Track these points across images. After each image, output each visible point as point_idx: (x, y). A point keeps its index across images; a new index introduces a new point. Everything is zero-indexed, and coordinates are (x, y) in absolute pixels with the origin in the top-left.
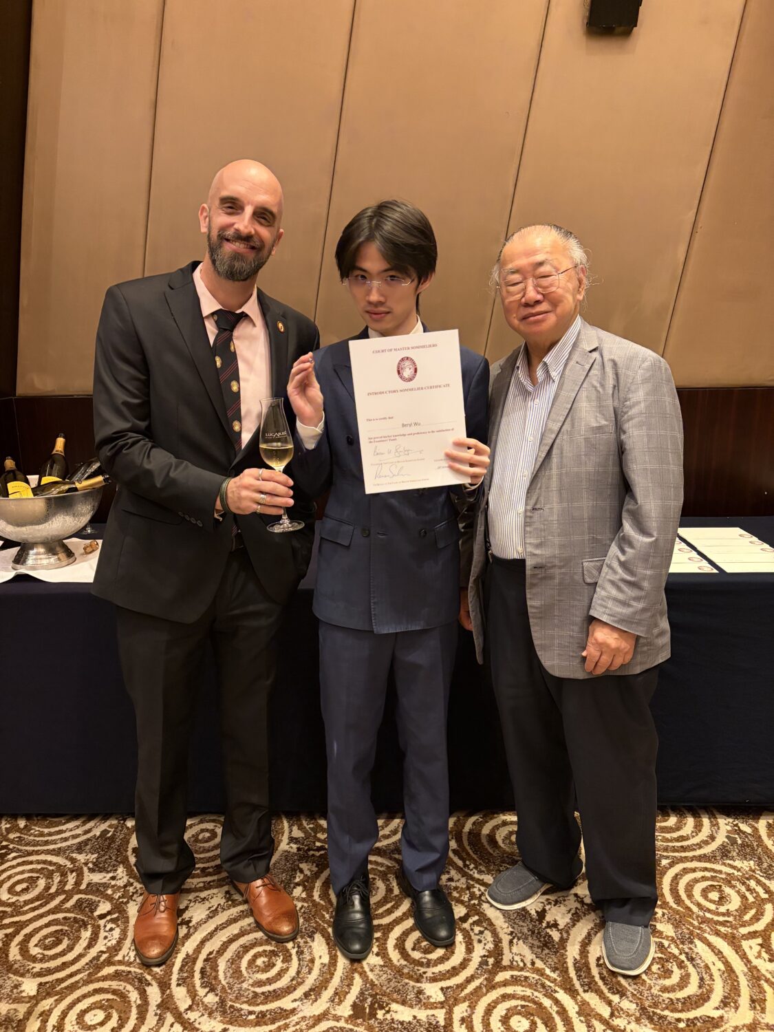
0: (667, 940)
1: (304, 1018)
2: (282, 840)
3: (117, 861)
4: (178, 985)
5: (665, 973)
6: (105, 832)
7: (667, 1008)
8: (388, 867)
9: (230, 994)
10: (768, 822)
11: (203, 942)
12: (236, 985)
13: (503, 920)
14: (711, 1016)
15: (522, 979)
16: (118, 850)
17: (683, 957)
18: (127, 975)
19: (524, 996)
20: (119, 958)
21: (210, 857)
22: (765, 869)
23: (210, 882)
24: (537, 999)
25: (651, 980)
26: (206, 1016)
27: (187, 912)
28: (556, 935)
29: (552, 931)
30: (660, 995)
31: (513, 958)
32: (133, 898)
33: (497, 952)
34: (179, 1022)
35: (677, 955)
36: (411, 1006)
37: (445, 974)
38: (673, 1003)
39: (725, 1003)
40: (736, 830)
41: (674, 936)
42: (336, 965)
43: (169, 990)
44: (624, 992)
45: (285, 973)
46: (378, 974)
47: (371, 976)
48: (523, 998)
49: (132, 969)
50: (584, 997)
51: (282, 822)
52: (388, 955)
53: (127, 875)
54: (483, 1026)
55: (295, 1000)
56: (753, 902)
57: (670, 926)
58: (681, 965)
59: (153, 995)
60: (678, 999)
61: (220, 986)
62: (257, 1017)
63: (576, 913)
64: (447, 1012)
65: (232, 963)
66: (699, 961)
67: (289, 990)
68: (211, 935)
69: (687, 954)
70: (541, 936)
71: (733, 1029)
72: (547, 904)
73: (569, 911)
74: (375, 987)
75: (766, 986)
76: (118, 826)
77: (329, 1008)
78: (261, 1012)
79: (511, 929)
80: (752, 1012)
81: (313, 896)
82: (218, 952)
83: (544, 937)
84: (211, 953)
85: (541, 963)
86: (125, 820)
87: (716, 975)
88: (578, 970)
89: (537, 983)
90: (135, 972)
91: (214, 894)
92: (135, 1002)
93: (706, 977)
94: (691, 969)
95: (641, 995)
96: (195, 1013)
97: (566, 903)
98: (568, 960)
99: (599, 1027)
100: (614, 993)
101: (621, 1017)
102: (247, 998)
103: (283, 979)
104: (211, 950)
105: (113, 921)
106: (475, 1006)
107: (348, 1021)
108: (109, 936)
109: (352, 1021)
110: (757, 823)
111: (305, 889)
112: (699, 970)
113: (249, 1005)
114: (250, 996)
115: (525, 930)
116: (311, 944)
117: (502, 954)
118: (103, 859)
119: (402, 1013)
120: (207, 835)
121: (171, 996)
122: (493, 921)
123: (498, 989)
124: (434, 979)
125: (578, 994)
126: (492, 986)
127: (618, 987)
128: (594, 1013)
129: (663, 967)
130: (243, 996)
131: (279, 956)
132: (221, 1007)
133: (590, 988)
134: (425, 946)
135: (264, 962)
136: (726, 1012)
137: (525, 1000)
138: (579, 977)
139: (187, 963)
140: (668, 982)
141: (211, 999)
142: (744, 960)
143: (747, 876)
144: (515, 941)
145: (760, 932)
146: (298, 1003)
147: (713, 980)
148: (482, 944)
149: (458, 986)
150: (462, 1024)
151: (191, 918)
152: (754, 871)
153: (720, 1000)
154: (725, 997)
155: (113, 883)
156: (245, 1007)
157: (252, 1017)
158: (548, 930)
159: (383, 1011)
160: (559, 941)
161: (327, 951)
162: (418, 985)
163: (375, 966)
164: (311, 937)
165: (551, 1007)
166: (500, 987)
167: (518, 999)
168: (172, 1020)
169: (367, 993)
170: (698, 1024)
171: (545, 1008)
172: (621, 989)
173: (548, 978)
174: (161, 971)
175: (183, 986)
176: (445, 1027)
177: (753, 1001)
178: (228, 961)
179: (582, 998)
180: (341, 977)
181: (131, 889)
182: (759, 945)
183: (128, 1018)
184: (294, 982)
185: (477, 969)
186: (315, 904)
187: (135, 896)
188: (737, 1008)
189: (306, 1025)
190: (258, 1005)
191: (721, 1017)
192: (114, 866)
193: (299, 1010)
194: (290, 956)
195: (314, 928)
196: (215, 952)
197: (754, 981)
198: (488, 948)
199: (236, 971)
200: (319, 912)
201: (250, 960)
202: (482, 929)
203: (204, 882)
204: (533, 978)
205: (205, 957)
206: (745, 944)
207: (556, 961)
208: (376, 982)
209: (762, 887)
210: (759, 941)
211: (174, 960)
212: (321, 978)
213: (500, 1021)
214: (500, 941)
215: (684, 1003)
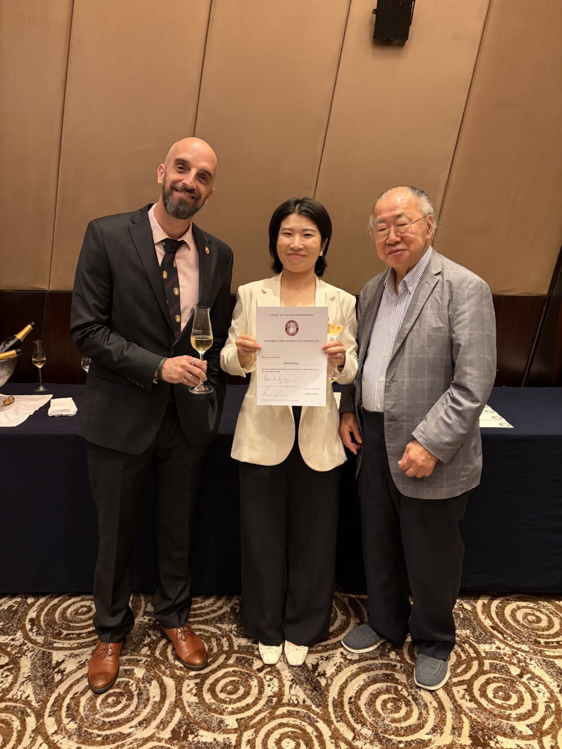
0: (401, 685)
1: (136, 740)
2: (138, 613)
3: (18, 628)
4: (50, 716)
5: (396, 709)
6: (12, 606)
7: (393, 734)
8: (212, 633)
9: (86, 722)
10: (484, 603)
11: (71, 686)
12: (91, 716)
13: (288, 671)
14: (423, 739)
15: (295, 713)
16: (19, 620)
17: (410, 698)
18: (14, 709)
19: (294, 725)
20: (10, 696)
21: (84, 626)
22: (477, 636)
23: (82, 643)
24: (303, 727)
25: (385, 714)
26: (66, 738)
27: (63, 664)
28: (323, 682)
29: (321, 678)
30: (390, 725)
31: (291, 698)
32: (26, 654)
33: (280, 694)
34: (46, 743)
35: (406, 696)
36: (214, 732)
37: (240, 709)
38: (398, 730)
39: (434, 730)
40: (461, 608)
41: (406, 683)
42: (164, 703)
43: (42, 720)
44: (365, 722)
45: (127, 708)
46: (193, 709)
47: (188, 710)
48: (293, 726)
49: (18, 705)
50: (336, 726)
51: (141, 601)
52: (203, 696)
53: (23, 638)
54: (263, 745)
55: (132, 727)
56: (465, 660)
57: (404, 676)
58: (408, 704)
59: (30, 723)
60: (402, 728)
61: (80, 716)
62: (103, 739)
63: (340, 666)
64: (238, 736)
65: (90, 701)
66: (421, 701)
67: (128, 720)
68: (78, 681)
69: (413, 695)
70: (313, 682)
71: (436, 748)
72: (321, 660)
73: (335, 665)
74: (190, 718)
75: (465, 719)
76: (21, 603)
77: (155, 733)
78: (106, 735)
79: (292, 677)
80: (452, 736)
81: (155, 654)
82: (81, 693)
83: (315, 683)
84: (76, 693)
85: (310, 701)
86: (26, 598)
87: (431, 711)
88: (335, 706)
89: (305, 716)
90: (19, 707)
91: (84, 652)
92: (17, 728)
93: (424, 712)
94: (415, 707)
95: (376, 724)
96: (58, 736)
97: (334, 658)
98: (329, 699)
99: (343, 746)
100: (358, 723)
101: (360, 740)
102: (98, 725)
103: (125, 712)
104: (77, 691)
105: (8, 670)
106: (258, 732)
107: (167, 742)
108: (4, 681)
109: (170, 742)
110: (476, 603)
111: (150, 648)
112: (420, 707)
113: (99, 730)
114: (100, 724)
115: (302, 678)
116: (149, 687)
117: (284, 695)
118: (8, 626)
119: (206, 737)
120: (85, 609)
121: (43, 724)
122: (280, 672)
123: (277, 720)
124: (233, 713)
125: (333, 723)
126: (272, 717)
127: (361, 719)
128: (341, 737)
129: (395, 705)
130: (95, 724)
131: (125, 696)
132: (78, 732)
133: (341, 719)
134: (230, 689)
135: (113, 700)
136: (434, 736)
137: (295, 728)
138: (335, 711)
139: (58, 700)
140: (396, 716)
141: (72, 726)
142: (452, 700)
143: (463, 641)
144: (294, 686)
145: (466, 680)
146: (133, 729)
147: (429, 714)
148: (271, 688)
149: (249, 717)
150: (248, 744)
151: (65, 668)
152: (469, 638)
153: (431, 728)
154: (435, 726)
155: (12, 643)
156: (96, 732)
157: (99, 739)
158: (318, 678)
159: (193, 736)
160: (325, 686)
161: (159, 693)
162: (221, 716)
163: (192, 703)
164: (149, 682)
165: (312, 733)
166: (278, 718)
167: (290, 726)
168: (42, 741)
169: (183, 722)
170: (413, 745)
171: (308, 733)
172: (363, 720)
173: (313, 712)
174: (39, 706)
175: (53, 717)
176: (235, 746)
177: (454, 728)
178: (88, 699)
179: (335, 726)
180: (167, 711)
181: (25, 648)
182: (464, 689)
183: (10, 740)
184: (133, 715)
185: (264, 705)
186: (156, 659)
187: (27, 652)
188: (442, 733)
189: (137, 745)
190: (105, 730)
191: (430, 740)
192: (14, 631)
193: (133, 734)
194: (133, 696)
195: (152, 676)
196: (79, 693)
197: (457, 715)
198: (274, 691)
199: (93, 706)
200: (158, 666)
201: (103, 699)
202: (272, 677)
203: (78, 643)
204: (303, 712)
205: (72, 696)
206: (455, 689)
207: (320, 699)
208: (191, 715)
209: (473, 649)
210: (465, 687)
211: (49, 698)
212: (152, 712)
213: (275, 742)
214: (283, 686)
215: (405, 731)
